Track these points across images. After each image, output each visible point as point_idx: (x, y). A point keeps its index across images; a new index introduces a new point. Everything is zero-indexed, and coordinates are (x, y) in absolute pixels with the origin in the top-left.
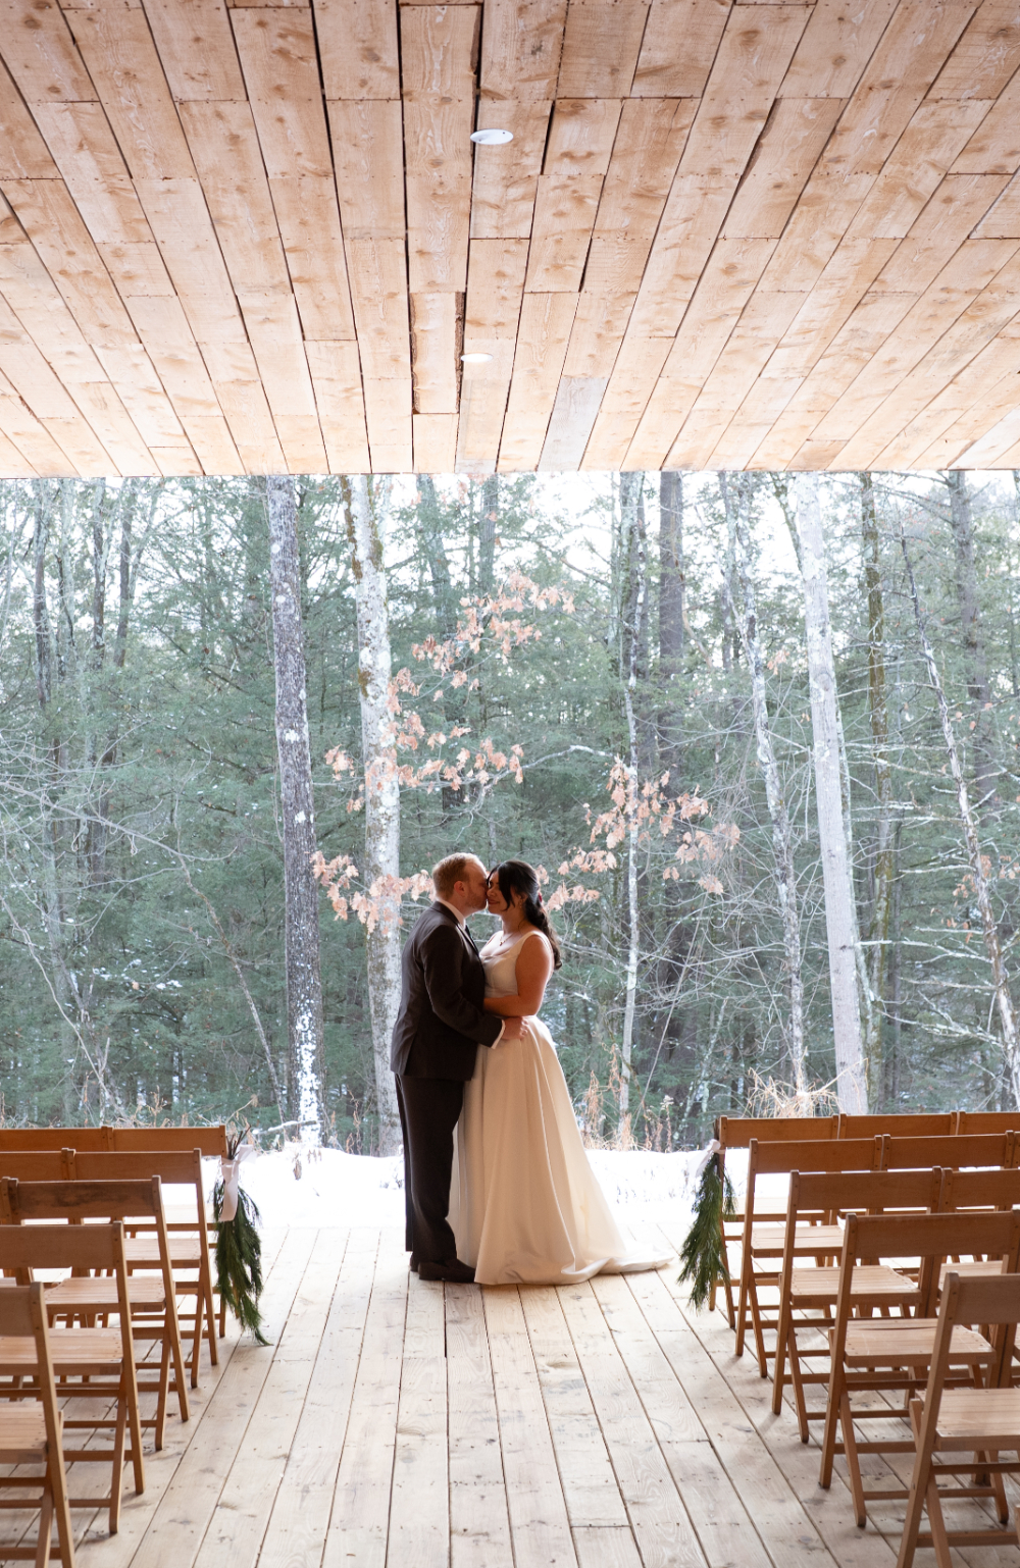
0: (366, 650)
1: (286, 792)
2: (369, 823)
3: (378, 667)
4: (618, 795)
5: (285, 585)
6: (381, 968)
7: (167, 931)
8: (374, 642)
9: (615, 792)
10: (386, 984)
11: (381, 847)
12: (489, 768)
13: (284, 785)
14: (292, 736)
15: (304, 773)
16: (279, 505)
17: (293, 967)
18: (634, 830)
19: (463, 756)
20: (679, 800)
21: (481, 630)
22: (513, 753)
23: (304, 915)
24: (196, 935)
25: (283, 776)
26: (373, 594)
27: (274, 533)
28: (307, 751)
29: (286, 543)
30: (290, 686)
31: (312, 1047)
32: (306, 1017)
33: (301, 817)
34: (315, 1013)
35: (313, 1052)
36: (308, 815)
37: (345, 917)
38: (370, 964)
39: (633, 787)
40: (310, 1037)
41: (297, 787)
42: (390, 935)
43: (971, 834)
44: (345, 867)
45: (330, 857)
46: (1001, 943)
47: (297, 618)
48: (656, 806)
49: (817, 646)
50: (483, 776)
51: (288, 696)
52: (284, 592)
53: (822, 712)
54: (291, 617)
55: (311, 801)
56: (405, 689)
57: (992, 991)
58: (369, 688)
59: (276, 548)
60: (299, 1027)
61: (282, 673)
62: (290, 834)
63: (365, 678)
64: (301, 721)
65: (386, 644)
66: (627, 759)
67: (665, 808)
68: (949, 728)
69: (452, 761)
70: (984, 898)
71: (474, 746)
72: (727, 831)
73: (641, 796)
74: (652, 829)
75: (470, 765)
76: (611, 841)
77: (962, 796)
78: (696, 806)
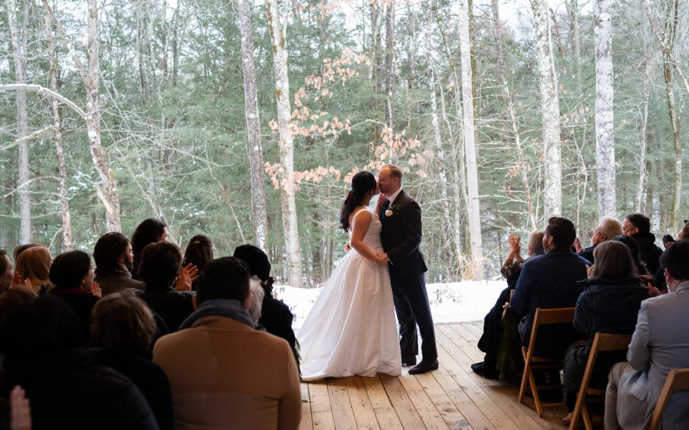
0: (279, 81)
1: (250, 138)
2: (281, 150)
3: (284, 88)
4: (385, 139)
5: (248, 55)
6: (287, 206)
7: (201, 193)
8: (282, 79)
9: (384, 138)
10: (289, 213)
11: (286, 160)
12: (337, 129)
13: (249, 136)
14: (252, 116)
15: (257, 130)
16: (244, 21)
17: (255, 207)
18: (391, 152)
19: (326, 124)
20: (409, 141)
21: (334, 73)
22: (346, 122)
23: (259, 187)
24: (215, 194)
25: (249, 132)
26: (281, 59)
27: (242, 33)
28: (258, 122)
29: (248, 37)
30: (251, 94)
31: (263, 238)
32: (261, 227)
33: (256, 148)
34: (264, 225)
35: (264, 241)
36: (259, 147)
37: (278, 188)
38: (282, 205)
39: (391, 136)
40: (262, 234)
41: (255, 136)
42: (290, 194)
43: (520, 154)
44: (278, 168)
45: (272, 164)
46: (531, 196)
47: (253, 68)
48: (400, 143)
49: (466, 79)
50: (334, 132)
51: (250, 100)
52: (247, 57)
53: (468, 106)
54: (251, 68)
55: (260, 142)
56: (302, 96)
57: (528, 215)
58: (280, 97)
59: (243, 39)
60: (258, 231)
61: (248, 90)
62: (252, 155)
63: (279, 93)
64: (255, 110)
65: (287, 79)
66: (388, 125)
67: (404, 144)
68: (513, 112)
69: (321, 126)
70: (525, 179)
71: (330, 120)
72: (429, 153)
73: (394, 140)
74: (398, 152)
75: (329, 127)
76: (383, 157)
77: (518, 139)
78: (416, 143)
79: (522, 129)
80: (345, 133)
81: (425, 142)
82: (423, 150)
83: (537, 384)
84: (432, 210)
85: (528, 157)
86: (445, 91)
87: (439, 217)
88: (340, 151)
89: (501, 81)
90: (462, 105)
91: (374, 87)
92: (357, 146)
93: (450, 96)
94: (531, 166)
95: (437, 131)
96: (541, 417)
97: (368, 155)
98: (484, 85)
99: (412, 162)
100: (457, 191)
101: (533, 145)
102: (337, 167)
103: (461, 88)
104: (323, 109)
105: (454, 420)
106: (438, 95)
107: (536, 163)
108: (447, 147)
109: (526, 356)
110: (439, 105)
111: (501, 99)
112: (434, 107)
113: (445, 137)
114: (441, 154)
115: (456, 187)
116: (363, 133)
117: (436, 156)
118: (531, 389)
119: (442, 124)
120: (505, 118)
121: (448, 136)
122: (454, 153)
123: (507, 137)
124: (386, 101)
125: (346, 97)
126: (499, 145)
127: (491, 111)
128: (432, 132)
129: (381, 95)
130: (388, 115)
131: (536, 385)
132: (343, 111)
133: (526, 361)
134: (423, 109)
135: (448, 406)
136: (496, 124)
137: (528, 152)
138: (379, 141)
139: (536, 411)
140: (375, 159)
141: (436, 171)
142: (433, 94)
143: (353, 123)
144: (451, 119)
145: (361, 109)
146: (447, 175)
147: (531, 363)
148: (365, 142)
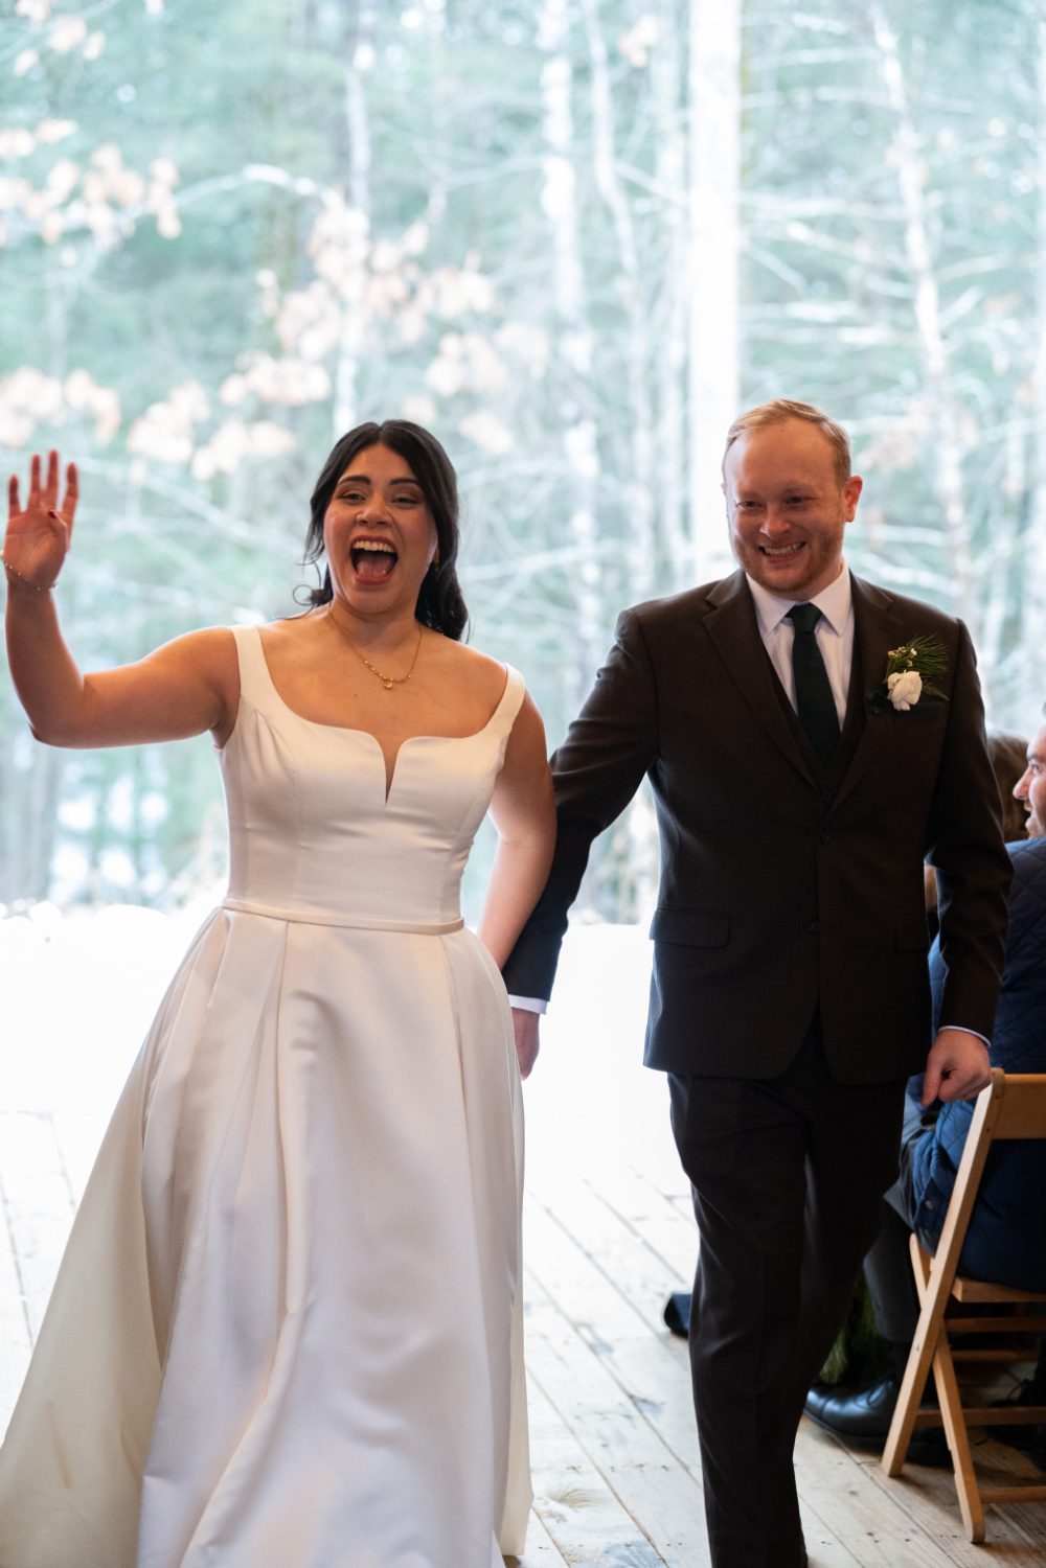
4: (329, 263)
9: (325, 257)
12: (114, 204)
18: (355, 326)
19: (63, 177)
20: (439, 278)
22: (156, 175)
39: (359, 250)
43: (936, 365)
48: (397, 288)
50: (100, 217)
53: (713, 134)
66: (348, 197)
67: (413, 292)
68: (911, 177)
69: (38, 184)
70: (949, 480)
71: (82, 158)
72: (525, 339)
73: (369, 267)
74: (385, 326)
75: (76, 194)
76: (313, 344)
77: (926, 296)
78: (466, 291)
79: (948, 254)
80: (147, 227)
81: (508, 291)
82: (497, 323)
83: (967, 1399)
84: (521, 595)
85: (970, 383)
86: (614, 57)
87: (551, 631)
88: (120, 306)
89: (868, 30)
90: (685, 128)
91: (288, 22)
92: (195, 285)
93: (631, 87)
94: (981, 426)
95: (566, 237)
96: (978, 1541)
97: (241, 327)
98: (790, 46)
99: (444, 376)
100: (640, 520)
101: (997, 329)
102: (103, 379)
103: (685, 51)
104: (56, 108)
105: (593, 1543)
106: (582, 73)
107: (1000, 414)
108: (606, 316)
109: (927, 1274)
110: (582, 122)
111: (861, 111)
112: (558, 129)
113: (601, 271)
114: (579, 349)
115: (639, 502)
116: (227, 229)
117: (555, 354)
118: (940, 1417)
119: (593, 209)
120: (876, 202)
121: (616, 268)
122: (636, 346)
123: (877, 284)
124: (340, 91)
125: (157, 59)
126: (841, 323)
127: (811, 167)
128: (543, 245)
129: (319, 62)
130: (343, 154)
131: (965, 1404)
132: (140, 122)
133: (928, 1297)
134: (503, 134)
135: (572, 1481)
136: (837, 227)
137: (970, 359)
138: (298, 272)
139: (958, 1517)
140: (276, 350)
141: (553, 424)
142: (557, 73)
143: (187, 178)
144: (634, 190)
145: (224, 113)
146: (602, 445)
147: (949, 1308)
148: (233, 266)
